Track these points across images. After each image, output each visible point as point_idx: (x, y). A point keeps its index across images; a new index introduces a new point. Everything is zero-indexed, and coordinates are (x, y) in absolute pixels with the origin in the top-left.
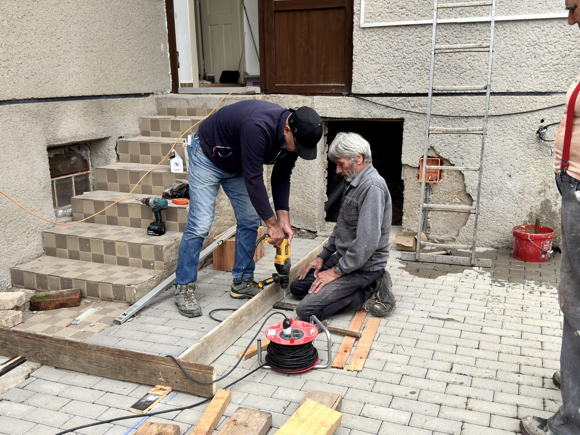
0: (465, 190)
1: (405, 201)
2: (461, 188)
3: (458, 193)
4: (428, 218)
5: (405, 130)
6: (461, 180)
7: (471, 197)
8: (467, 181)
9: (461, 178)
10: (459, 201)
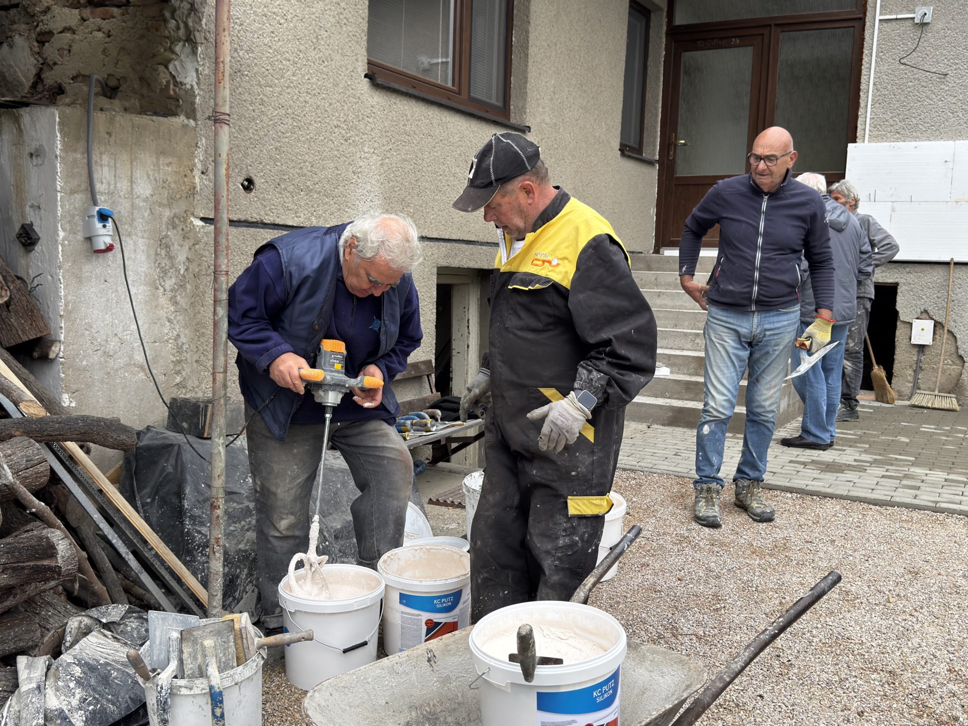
0: (957, 352)
1: (896, 362)
2: (953, 350)
3: (950, 355)
4: (918, 379)
5: (899, 294)
6: (954, 343)
7: (963, 358)
8: (959, 343)
9: (953, 340)
10: (951, 363)
